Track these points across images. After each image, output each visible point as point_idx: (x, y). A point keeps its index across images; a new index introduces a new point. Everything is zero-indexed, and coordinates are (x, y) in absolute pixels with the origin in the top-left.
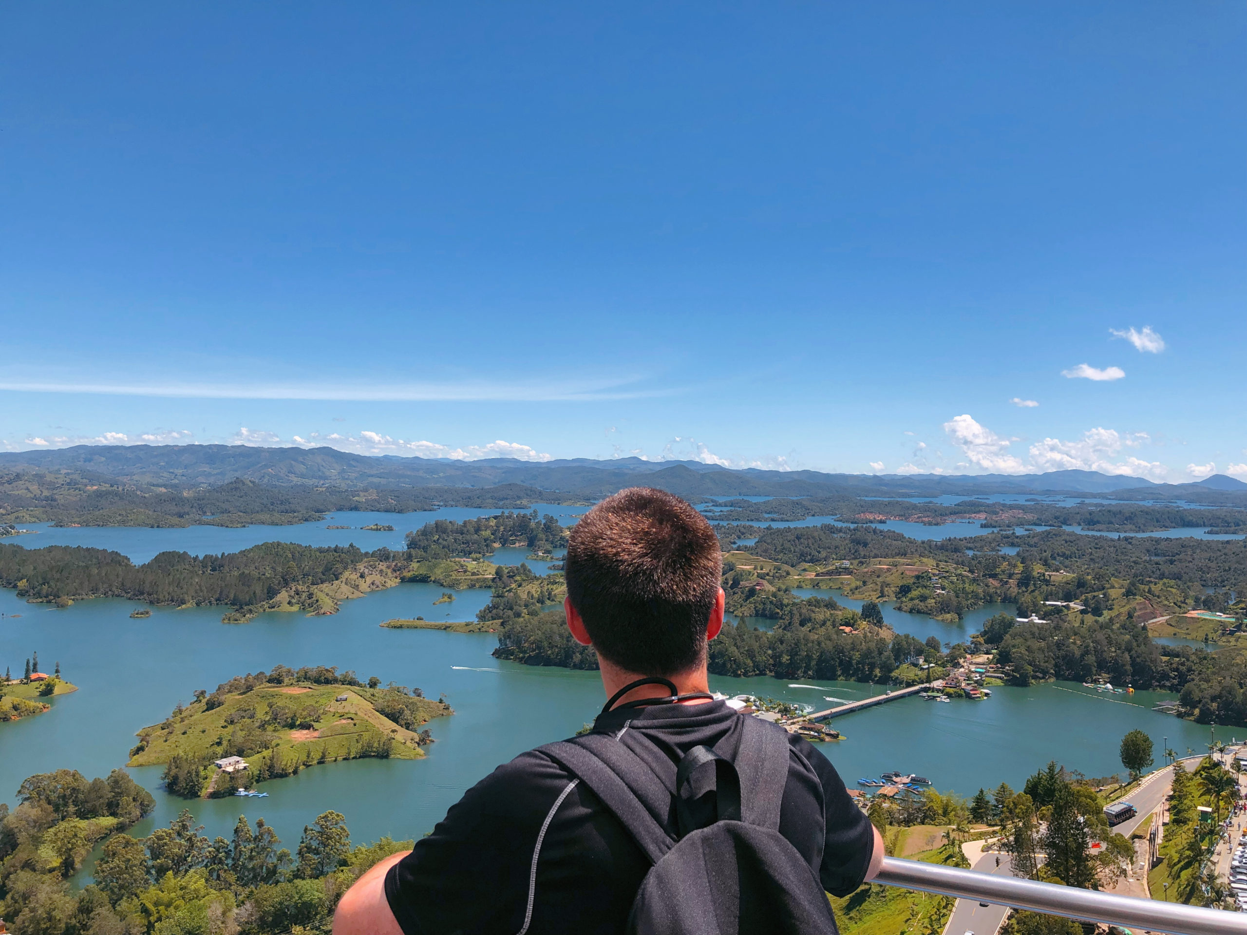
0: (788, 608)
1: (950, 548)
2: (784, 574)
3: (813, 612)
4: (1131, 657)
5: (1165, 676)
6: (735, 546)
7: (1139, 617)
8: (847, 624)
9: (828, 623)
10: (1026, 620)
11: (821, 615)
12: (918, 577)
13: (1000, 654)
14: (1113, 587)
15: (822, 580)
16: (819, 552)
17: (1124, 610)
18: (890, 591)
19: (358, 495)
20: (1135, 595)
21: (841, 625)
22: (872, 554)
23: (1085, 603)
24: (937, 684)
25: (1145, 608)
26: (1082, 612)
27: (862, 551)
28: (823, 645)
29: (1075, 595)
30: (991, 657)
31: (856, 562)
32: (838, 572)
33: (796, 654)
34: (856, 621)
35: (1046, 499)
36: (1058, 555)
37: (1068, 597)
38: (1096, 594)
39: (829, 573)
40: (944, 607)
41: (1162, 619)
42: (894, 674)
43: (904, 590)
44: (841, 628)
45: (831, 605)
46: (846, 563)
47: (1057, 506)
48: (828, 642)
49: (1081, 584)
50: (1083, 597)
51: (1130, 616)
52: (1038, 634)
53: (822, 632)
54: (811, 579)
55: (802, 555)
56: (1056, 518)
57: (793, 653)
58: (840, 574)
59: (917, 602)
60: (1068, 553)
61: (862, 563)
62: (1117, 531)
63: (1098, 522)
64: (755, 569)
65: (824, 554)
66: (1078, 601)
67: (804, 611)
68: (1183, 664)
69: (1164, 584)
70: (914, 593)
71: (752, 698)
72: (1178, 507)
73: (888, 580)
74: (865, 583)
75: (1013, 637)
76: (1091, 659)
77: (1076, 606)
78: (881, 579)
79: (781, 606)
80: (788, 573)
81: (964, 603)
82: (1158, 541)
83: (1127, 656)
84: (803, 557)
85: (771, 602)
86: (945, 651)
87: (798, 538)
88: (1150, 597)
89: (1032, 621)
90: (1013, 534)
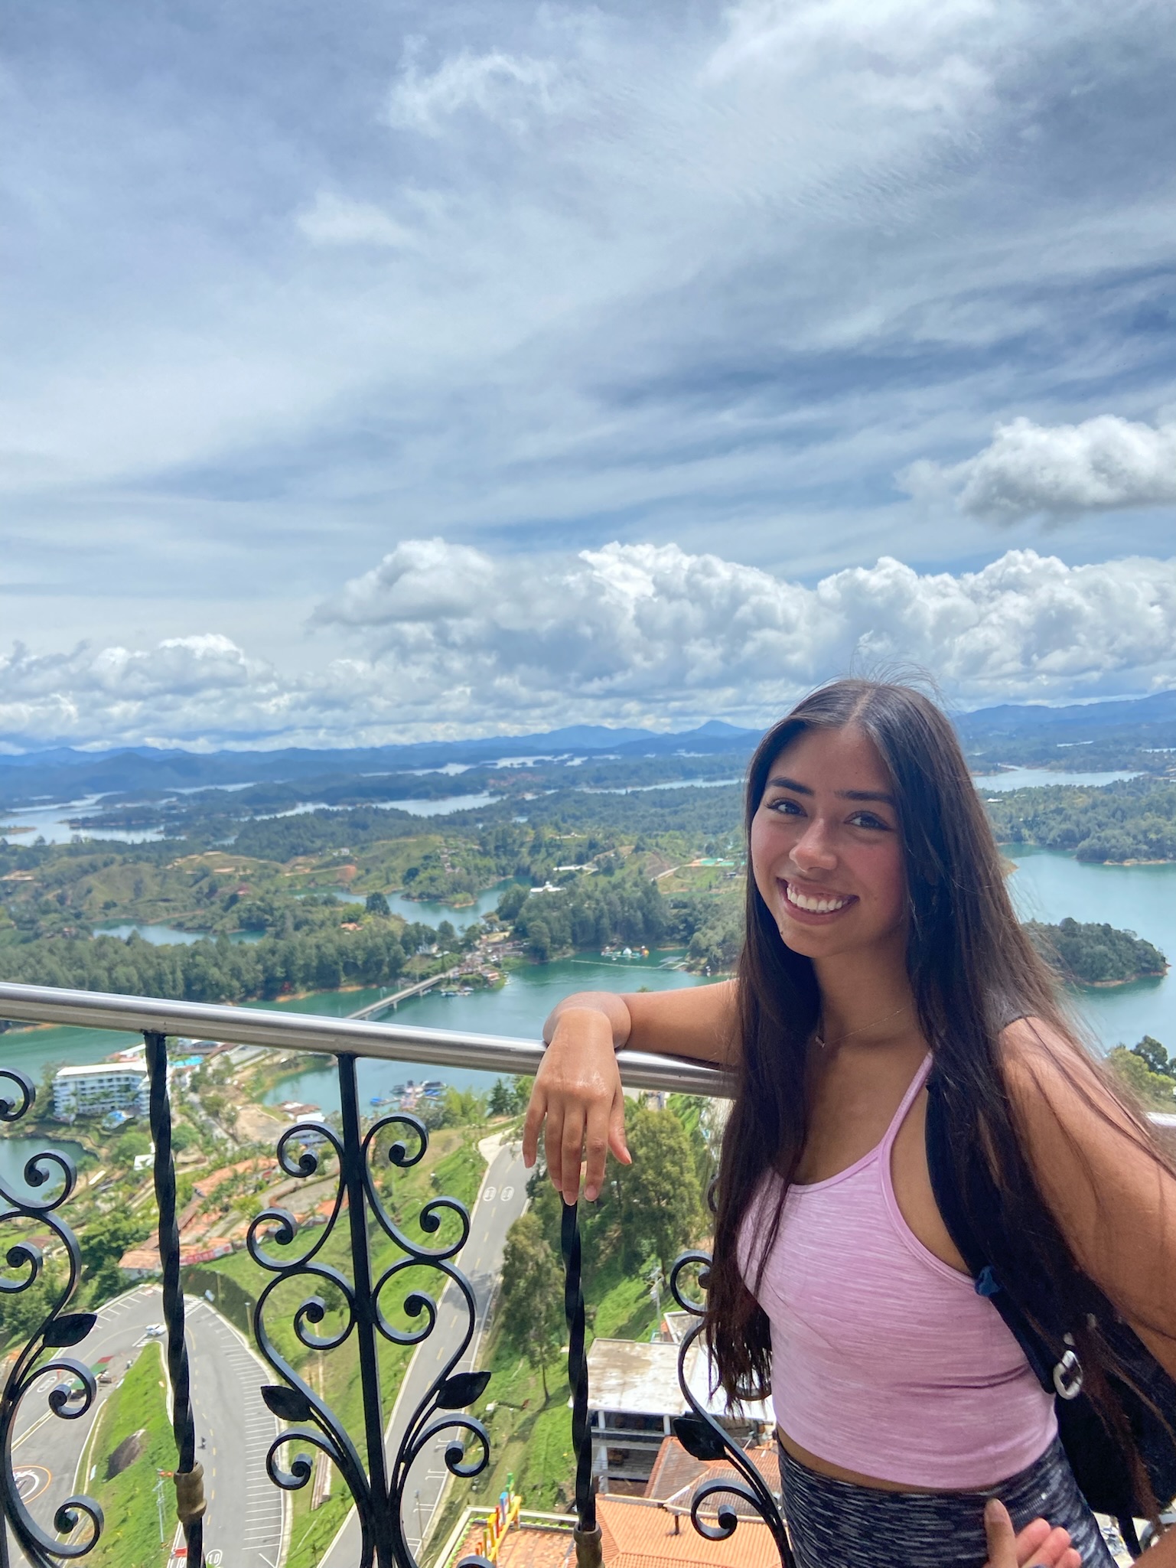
0: (280, 912)
1: (459, 821)
2: (273, 873)
3: (310, 912)
4: (644, 915)
5: (673, 930)
6: (209, 847)
7: (649, 872)
8: (351, 921)
9: (329, 923)
10: (540, 890)
11: (320, 914)
12: (426, 858)
13: (516, 930)
14: (622, 844)
15: (319, 874)
16: (313, 842)
17: (635, 867)
18: (398, 876)
20: (643, 850)
21: (343, 922)
22: (374, 837)
23: (598, 863)
24: (453, 973)
25: (655, 863)
26: (594, 874)
27: (362, 835)
28: (323, 949)
29: (587, 857)
30: (507, 934)
31: (356, 848)
32: (336, 862)
33: (293, 963)
34: (359, 916)
36: (569, 816)
37: (580, 860)
38: (607, 853)
39: (327, 865)
40: (456, 887)
41: (669, 872)
42: (405, 970)
43: (412, 873)
45: (329, 902)
46: (345, 851)
48: (330, 945)
49: (593, 845)
50: (595, 859)
51: (640, 872)
52: (552, 903)
53: (322, 934)
54: (306, 875)
55: (293, 847)
56: (565, 778)
57: (287, 962)
58: (338, 864)
60: (578, 813)
61: (363, 849)
62: (625, 786)
63: (606, 779)
64: (237, 870)
65: (318, 843)
66: (590, 863)
67: (299, 913)
68: (690, 915)
69: (670, 836)
70: (423, 876)
73: (393, 864)
74: (368, 871)
75: (529, 910)
76: (606, 922)
77: (588, 868)
78: (385, 865)
79: (271, 910)
80: (277, 871)
81: (476, 880)
82: (663, 792)
83: (639, 914)
84: (294, 851)
85: (259, 908)
86: (459, 935)
87: (287, 828)
88: (658, 850)
89: (546, 890)
90: (523, 799)
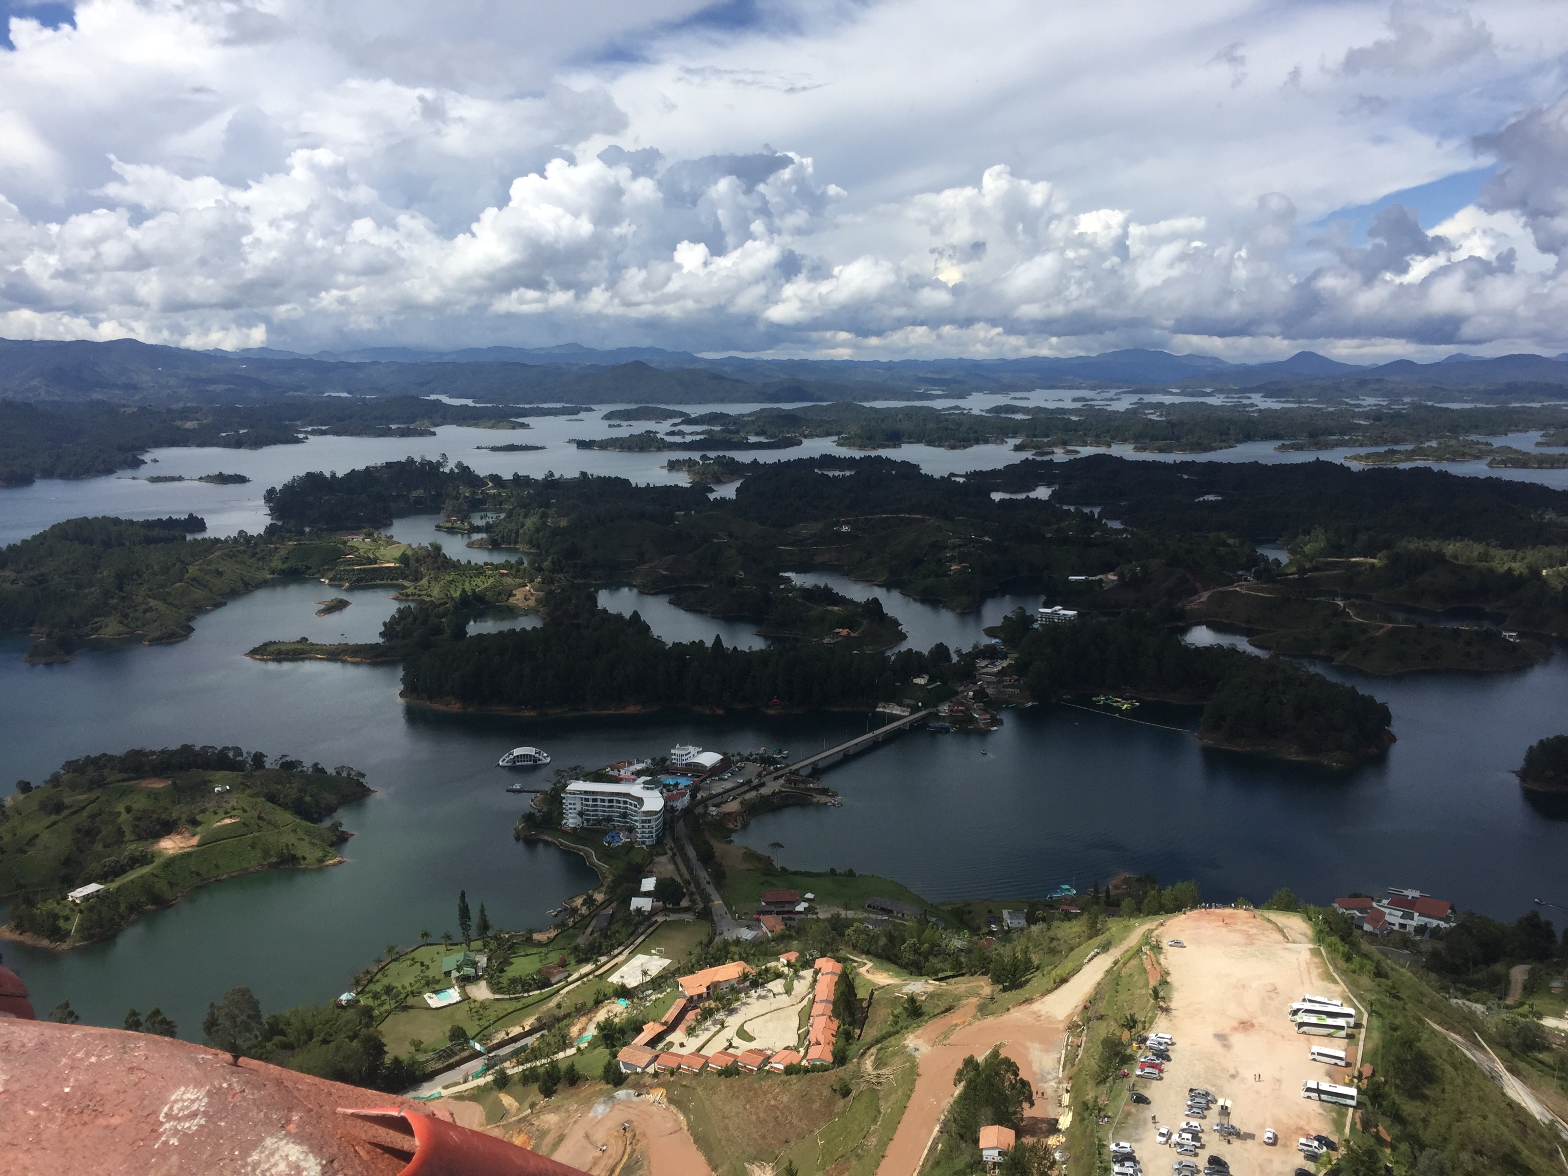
8: (843, 627)
10: (1049, 611)
11: (813, 611)
19: (188, 419)
23: (1121, 575)
24: (944, 708)
25: (1186, 583)
28: (813, 666)
29: (1109, 566)
30: (1006, 663)
34: (854, 622)
35: (1099, 397)
38: (1132, 565)
41: (1205, 596)
44: (837, 630)
47: (1109, 408)
50: (1118, 569)
57: (777, 677)
59: (929, 582)
72: (1252, 405)
74: (870, 554)
86: (955, 660)
89: (1055, 611)
90: (1051, 460)
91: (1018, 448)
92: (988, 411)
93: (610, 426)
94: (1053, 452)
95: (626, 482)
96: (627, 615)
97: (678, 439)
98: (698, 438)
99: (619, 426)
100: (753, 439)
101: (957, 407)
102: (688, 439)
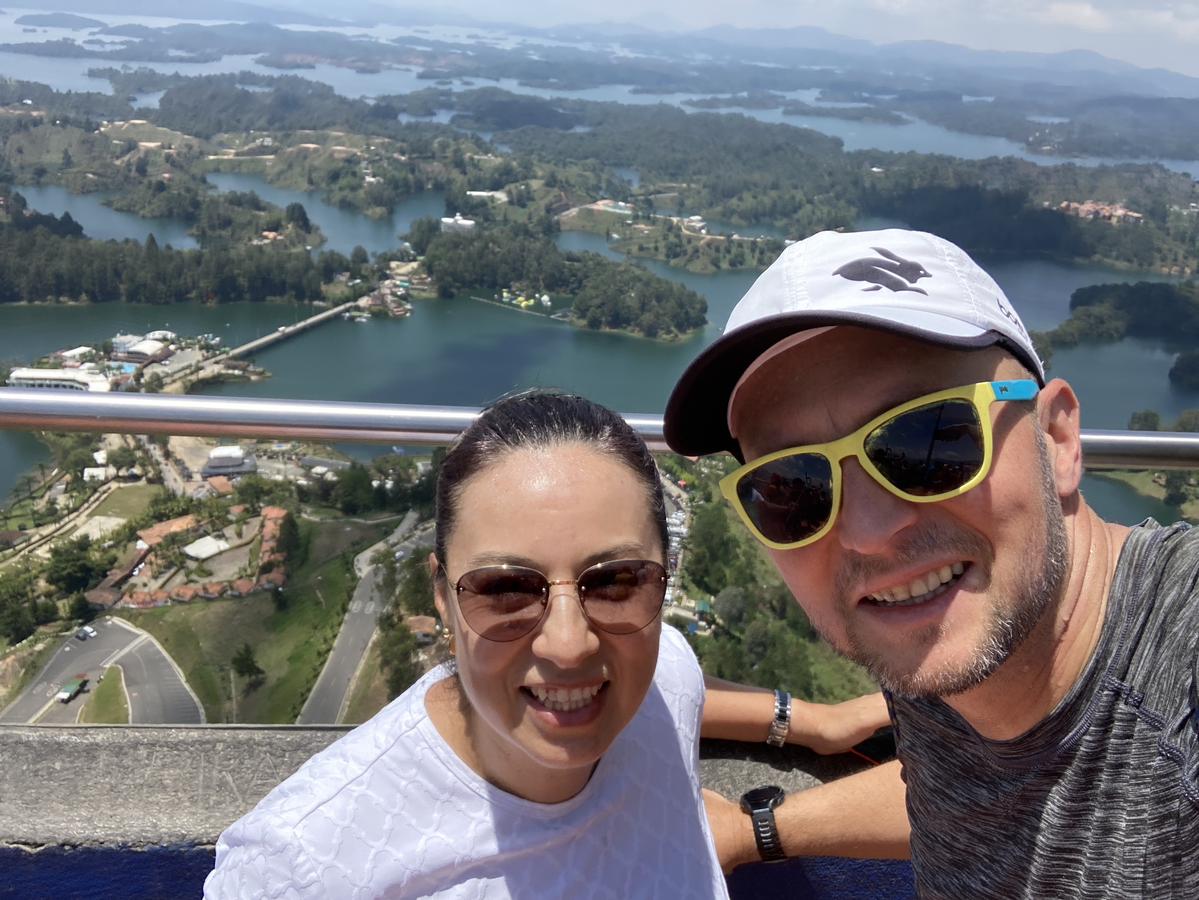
0: (205, 207)
3: (234, 211)
7: (555, 210)
8: (270, 230)
9: (250, 229)
10: (451, 221)
11: (241, 215)
12: (346, 161)
13: (423, 264)
14: (535, 177)
15: (242, 162)
21: (266, 229)
22: (298, 124)
23: (509, 193)
24: (363, 302)
26: (506, 204)
28: (244, 265)
29: (501, 183)
30: (415, 265)
32: (260, 151)
33: (215, 277)
34: (280, 223)
37: (494, 185)
38: (520, 184)
39: (251, 151)
40: (374, 199)
41: (574, 211)
43: (334, 176)
44: (266, 233)
45: (253, 203)
46: (268, 142)
47: (499, 47)
49: (507, 171)
50: (507, 188)
51: (547, 210)
54: (229, 160)
55: (217, 121)
56: (496, 66)
57: (210, 275)
58: (263, 153)
59: (346, 192)
64: (162, 147)
66: (503, 191)
67: (223, 210)
68: (581, 270)
70: (344, 181)
71: (170, 335)
72: (613, 53)
73: (317, 163)
75: (438, 245)
77: (501, 196)
78: (308, 163)
79: (197, 204)
80: (202, 153)
84: (219, 124)
85: (185, 198)
86: (372, 261)
88: (567, 186)
89: (456, 221)
90: (450, 90)
91: (421, 76)
92: (394, 41)
93: (25, 30)
94: (451, 83)
95: (46, 88)
96: (59, 216)
97: (96, 48)
98: (118, 47)
99: (34, 31)
100: (173, 53)
101: (365, 36)
102: (108, 48)
